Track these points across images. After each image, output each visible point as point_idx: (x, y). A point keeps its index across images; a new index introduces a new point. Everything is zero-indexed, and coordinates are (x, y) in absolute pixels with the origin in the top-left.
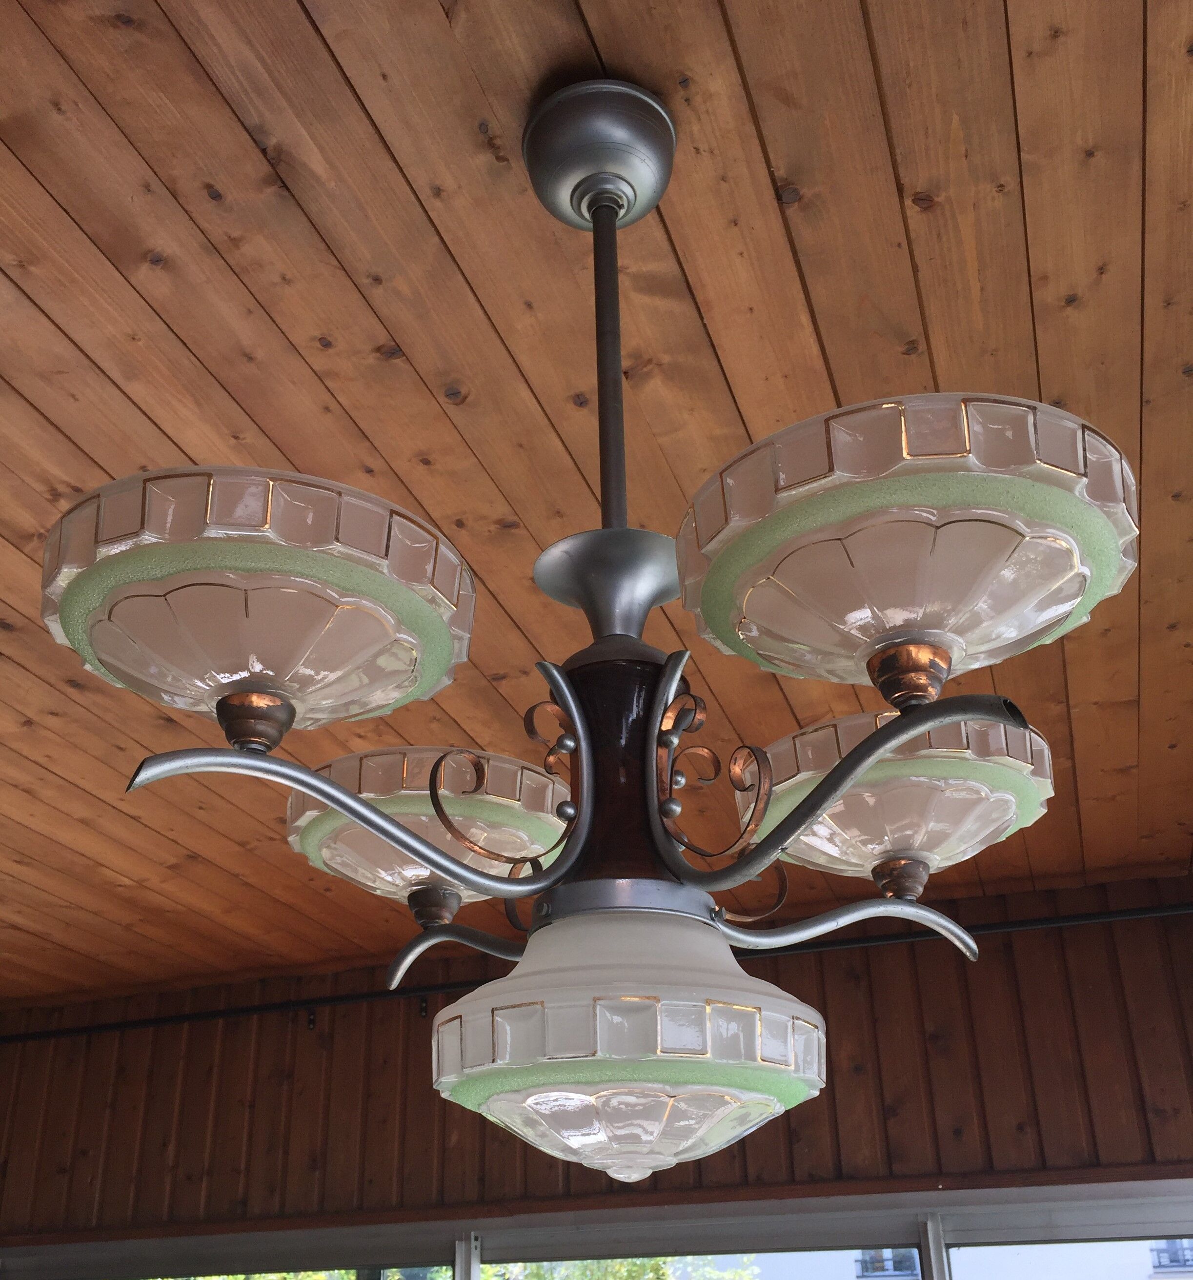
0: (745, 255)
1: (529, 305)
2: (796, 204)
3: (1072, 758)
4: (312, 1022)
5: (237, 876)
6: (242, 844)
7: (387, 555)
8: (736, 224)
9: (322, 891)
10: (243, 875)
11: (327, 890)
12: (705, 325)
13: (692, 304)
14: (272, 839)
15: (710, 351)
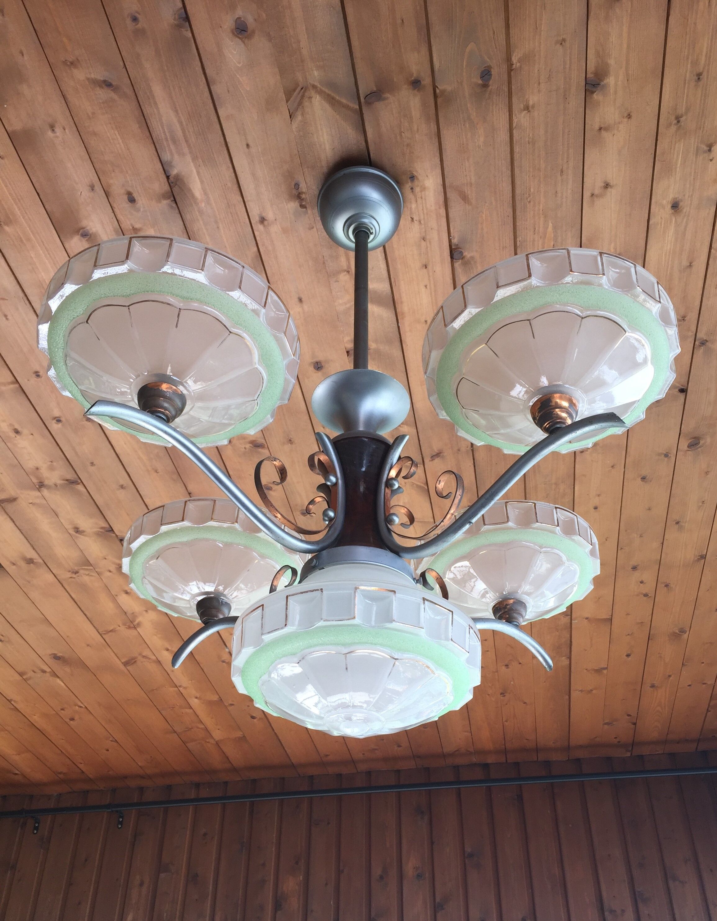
0: (428, 287)
1: (300, 300)
2: (461, 260)
3: (570, 658)
4: (36, 828)
5: (10, 701)
6: (21, 674)
7: (265, 306)
8: (426, 267)
9: (67, 720)
10: (15, 701)
11: (72, 719)
12: (399, 327)
13: (394, 312)
14: (44, 672)
15: (399, 344)
